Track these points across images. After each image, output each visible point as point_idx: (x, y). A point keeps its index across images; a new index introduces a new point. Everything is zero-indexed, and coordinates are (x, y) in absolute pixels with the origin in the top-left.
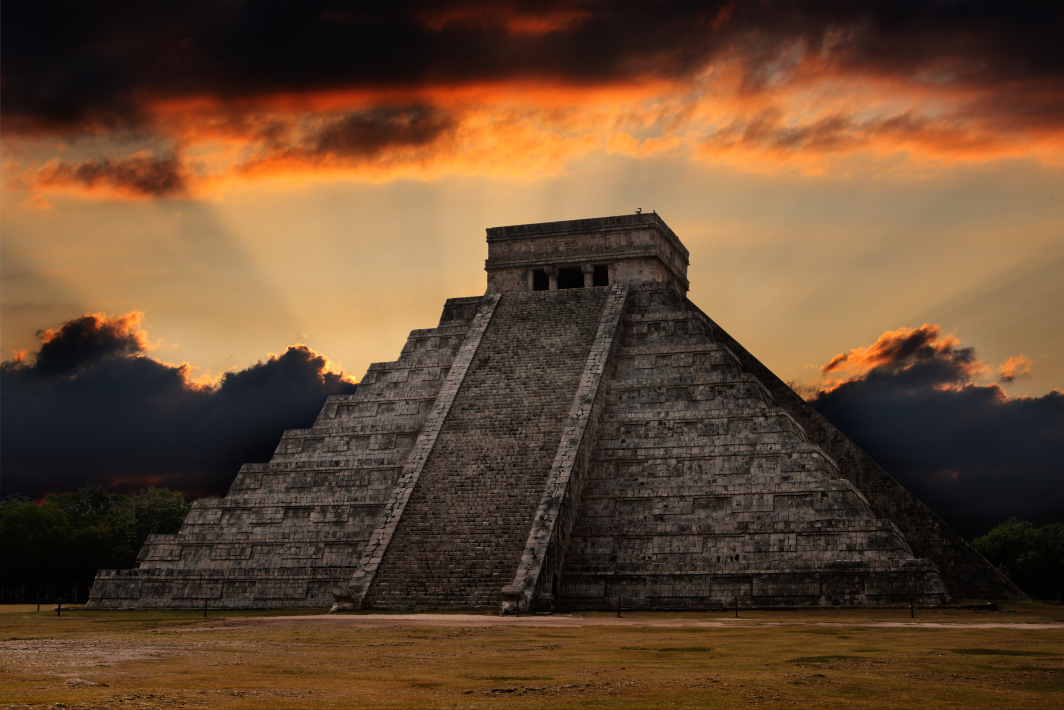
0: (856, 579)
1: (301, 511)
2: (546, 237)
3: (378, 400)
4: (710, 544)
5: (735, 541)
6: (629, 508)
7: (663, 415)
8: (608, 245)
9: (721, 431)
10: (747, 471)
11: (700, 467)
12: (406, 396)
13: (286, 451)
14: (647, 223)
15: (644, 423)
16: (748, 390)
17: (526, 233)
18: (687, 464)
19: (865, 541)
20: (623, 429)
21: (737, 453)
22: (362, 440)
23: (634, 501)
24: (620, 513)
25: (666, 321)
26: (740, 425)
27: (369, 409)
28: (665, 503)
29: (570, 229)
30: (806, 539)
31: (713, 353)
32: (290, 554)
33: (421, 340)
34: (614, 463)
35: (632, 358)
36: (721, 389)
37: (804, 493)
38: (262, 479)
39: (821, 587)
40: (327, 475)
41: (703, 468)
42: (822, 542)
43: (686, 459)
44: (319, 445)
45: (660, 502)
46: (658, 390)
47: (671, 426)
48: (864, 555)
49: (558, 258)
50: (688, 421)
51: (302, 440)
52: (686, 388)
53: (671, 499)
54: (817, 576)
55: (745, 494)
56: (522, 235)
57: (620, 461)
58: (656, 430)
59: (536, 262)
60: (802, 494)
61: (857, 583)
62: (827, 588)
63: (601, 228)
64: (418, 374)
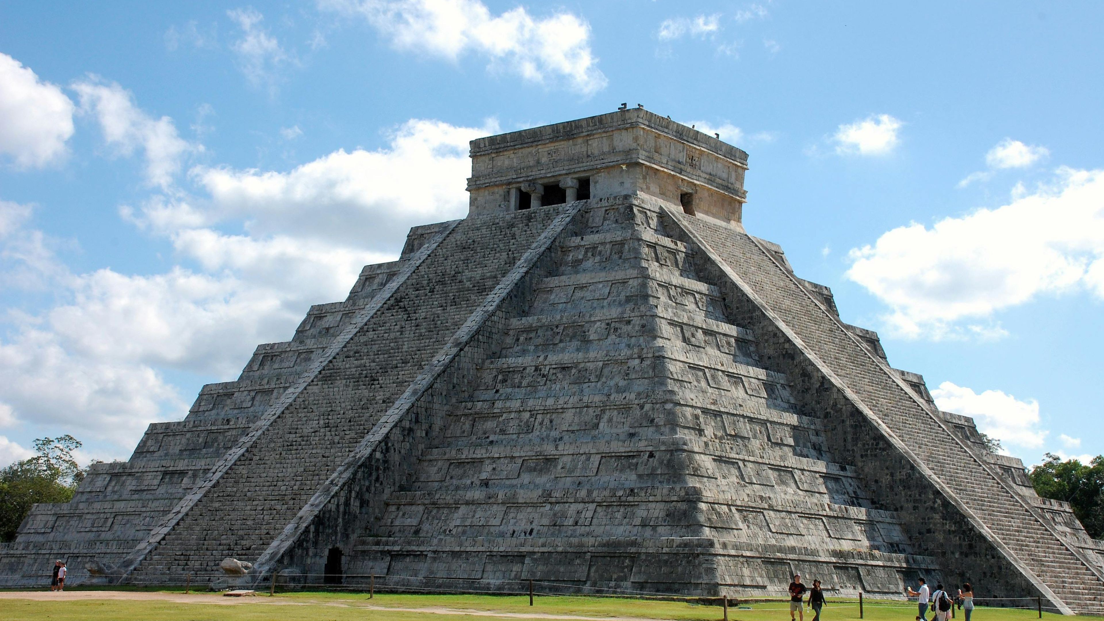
0: (627, 561)
1: (176, 476)
2: (528, 147)
3: (299, 348)
4: (512, 515)
5: (536, 512)
6: (460, 471)
7: (541, 359)
8: (589, 153)
9: (593, 378)
10: (597, 426)
11: (551, 421)
12: (324, 343)
13: (199, 408)
14: (629, 121)
15: (521, 369)
16: (643, 326)
17: (509, 144)
18: (540, 417)
19: (662, 514)
20: (500, 377)
21: (590, 404)
22: (266, 395)
23: (468, 463)
24: (451, 478)
25: (603, 244)
26: (614, 370)
27: (289, 359)
28: (494, 466)
29: (551, 136)
30: (605, 511)
31: (631, 282)
32: (143, 525)
33: (370, 278)
34: (471, 418)
35: (551, 291)
36: (617, 325)
37: (632, 454)
38: (162, 440)
39: (589, 570)
40: (218, 434)
41: (554, 423)
42: (619, 515)
43: (539, 412)
44: (229, 401)
45: (490, 464)
46: (555, 330)
47: (546, 373)
48: (656, 531)
49: (538, 172)
50: (563, 366)
51: (215, 396)
52: (582, 326)
53: (502, 459)
54: (588, 556)
55: (573, 455)
56: (504, 147)
57: (476, 416)
58: (530, 378)
59: (517, 178)
60: (629, 454)
61: (627, 567)
62: (596, 571)
63: (583, 132)
64: (350, 317)
